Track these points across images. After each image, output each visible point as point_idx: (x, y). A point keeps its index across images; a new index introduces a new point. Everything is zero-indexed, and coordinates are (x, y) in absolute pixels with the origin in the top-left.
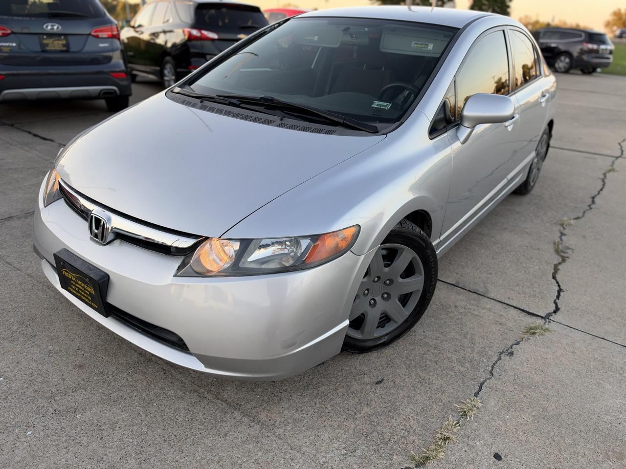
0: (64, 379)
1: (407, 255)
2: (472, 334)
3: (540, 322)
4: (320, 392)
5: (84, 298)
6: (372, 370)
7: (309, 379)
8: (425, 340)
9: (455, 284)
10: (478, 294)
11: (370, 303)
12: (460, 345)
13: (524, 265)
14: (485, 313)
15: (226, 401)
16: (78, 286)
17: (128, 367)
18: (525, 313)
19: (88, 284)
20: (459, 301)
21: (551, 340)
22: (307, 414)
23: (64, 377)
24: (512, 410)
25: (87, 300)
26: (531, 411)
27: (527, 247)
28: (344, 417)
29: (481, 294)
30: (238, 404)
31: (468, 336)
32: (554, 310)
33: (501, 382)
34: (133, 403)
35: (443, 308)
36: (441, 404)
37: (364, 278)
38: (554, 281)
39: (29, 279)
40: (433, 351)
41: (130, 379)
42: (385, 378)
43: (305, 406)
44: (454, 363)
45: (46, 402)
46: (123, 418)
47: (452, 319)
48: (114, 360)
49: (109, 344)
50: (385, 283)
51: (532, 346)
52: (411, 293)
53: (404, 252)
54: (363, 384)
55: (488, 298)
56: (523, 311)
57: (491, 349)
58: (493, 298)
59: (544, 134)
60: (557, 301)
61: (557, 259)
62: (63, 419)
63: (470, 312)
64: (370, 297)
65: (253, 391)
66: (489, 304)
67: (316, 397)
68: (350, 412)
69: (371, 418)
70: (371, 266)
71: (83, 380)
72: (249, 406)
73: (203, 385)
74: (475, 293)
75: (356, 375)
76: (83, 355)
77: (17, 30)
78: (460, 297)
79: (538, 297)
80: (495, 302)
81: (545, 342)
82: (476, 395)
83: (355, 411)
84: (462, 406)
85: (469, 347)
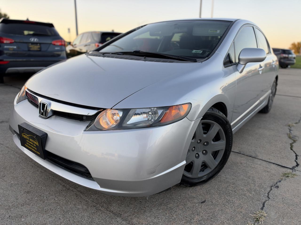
0: (17, 199)
1: (216, 128)
2: (253, 177)
3: (289, 171)
4: (168, 208)
5: (33, 150)
6: (198, 196)
7: (161, 200)
8: (227, 180)
9: (239, 153)
10: (252, 157)
11: (196, 156)
12: (247, 182)
13: (274, 144)
14: (258, 166)
15: (112, 212)
16: (30, 142)
17: (56, 193)
18: (280, 167)
19: (35, 139)
20: (243, 161)
21: (299, 180)
22: (161, 220)
23: (17, 198)
24: (285, 218)
25: (34, 150)
26: (297, 218)
27: (273, 135)
28: (184, 221)
29: (254, 157)
30: (119, 213)
31: (251, 178)
32: (296, 165)
33: (275, 202)
34: (57, 212)
35: (234, 164)
36: (242, 214)
37: (192, 139)
38: (292, 151)
39: (7, 149)
40: (232, 186)
41: (56, 199)
42: (207, 200)
43: (160, 215)
44: (246, 192)
45: (5, 211)
46: (49, 221)
47: (240, 169)
48: (48, 189)
49: (46, 180)
50: (204, 144)
51: (289, 183)
52: (219, 151)
53: (215, 125)
54: (194, 203)
55: (258, 159)
56: (279, 165)
57: (265, 184)
58: (261, 159)
59: (274, 82)
60: (296, 160)
61: (291, 141)
62: (14, 221)
63: (250, 166)
64: (195, 152)
65: (128, 206)
66: (259, 162)
67: (166, 210)
68: (188, 219)
69: (201, 222)
70: (196, 132)
71: (29, 199)
72: (126, 215)
73: (99, 203)
74: (250, 156)
75: (189, 198)
76: (31, 186)
77: (17, 41)
78: (243, 158)
79: (285, 159)
80: (262, 161)
81: (295, 181)
82: (262, 209)
83: (190, 218)
84: (255, 215)
85: (252, 183)
